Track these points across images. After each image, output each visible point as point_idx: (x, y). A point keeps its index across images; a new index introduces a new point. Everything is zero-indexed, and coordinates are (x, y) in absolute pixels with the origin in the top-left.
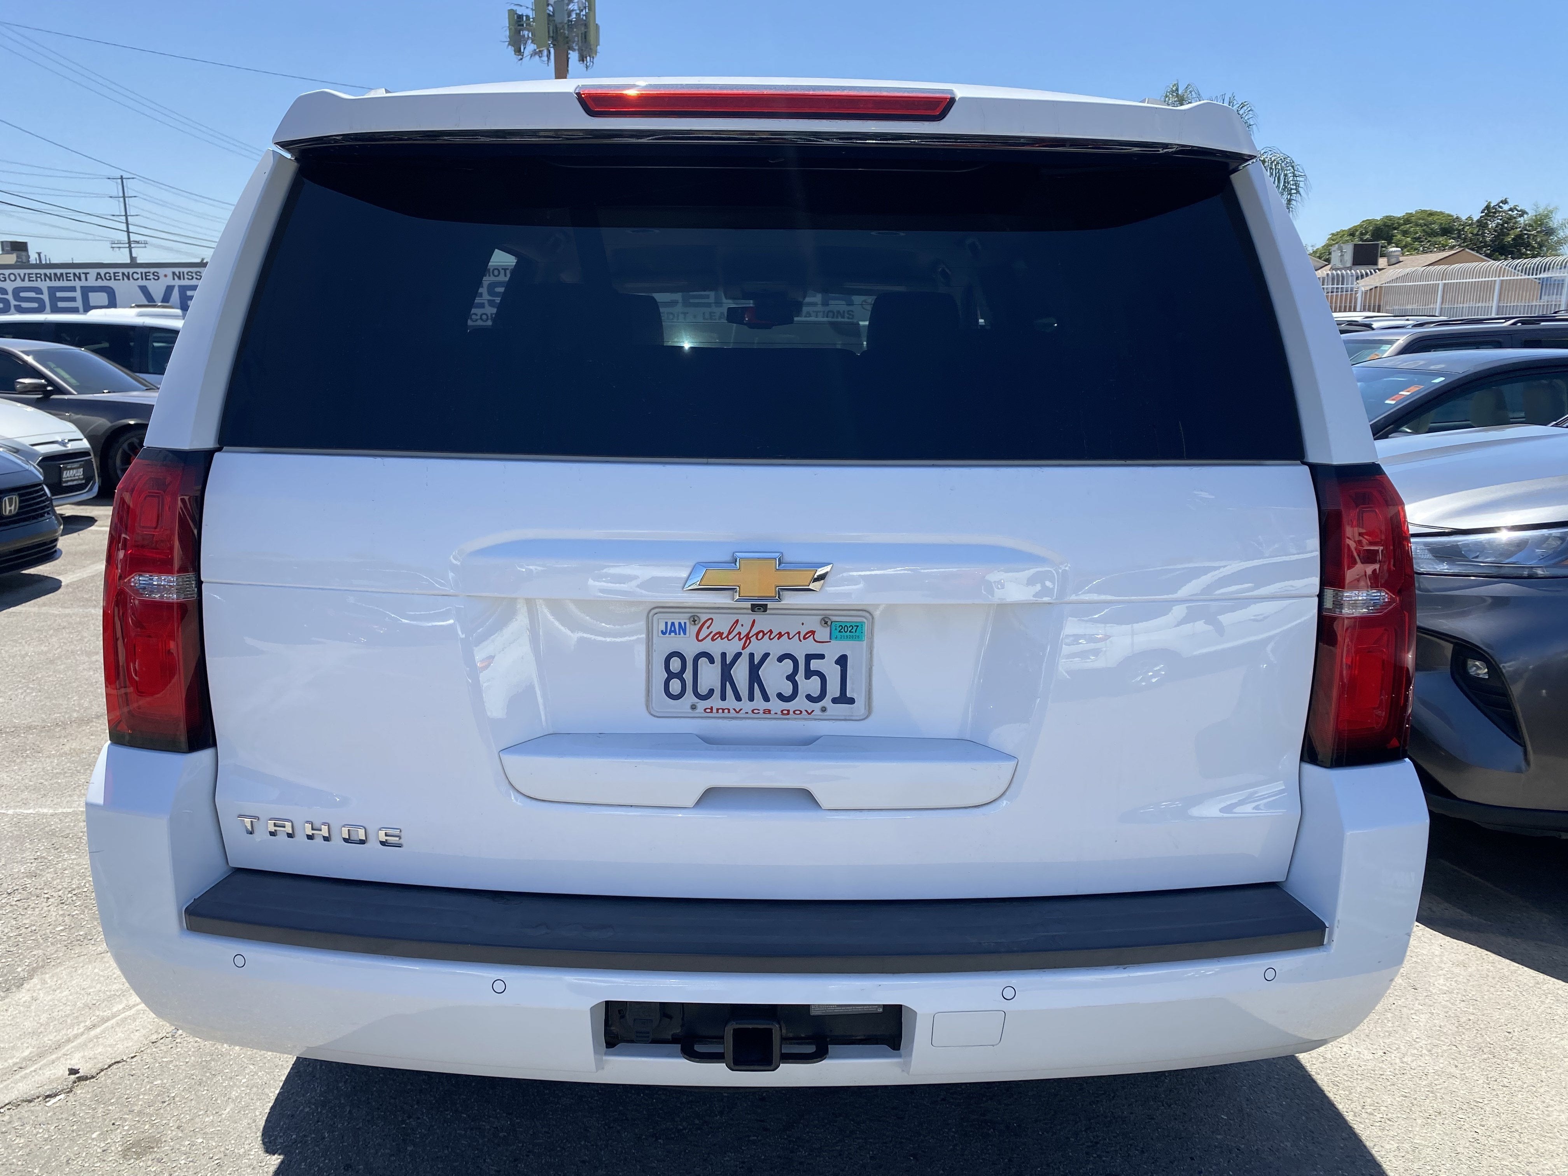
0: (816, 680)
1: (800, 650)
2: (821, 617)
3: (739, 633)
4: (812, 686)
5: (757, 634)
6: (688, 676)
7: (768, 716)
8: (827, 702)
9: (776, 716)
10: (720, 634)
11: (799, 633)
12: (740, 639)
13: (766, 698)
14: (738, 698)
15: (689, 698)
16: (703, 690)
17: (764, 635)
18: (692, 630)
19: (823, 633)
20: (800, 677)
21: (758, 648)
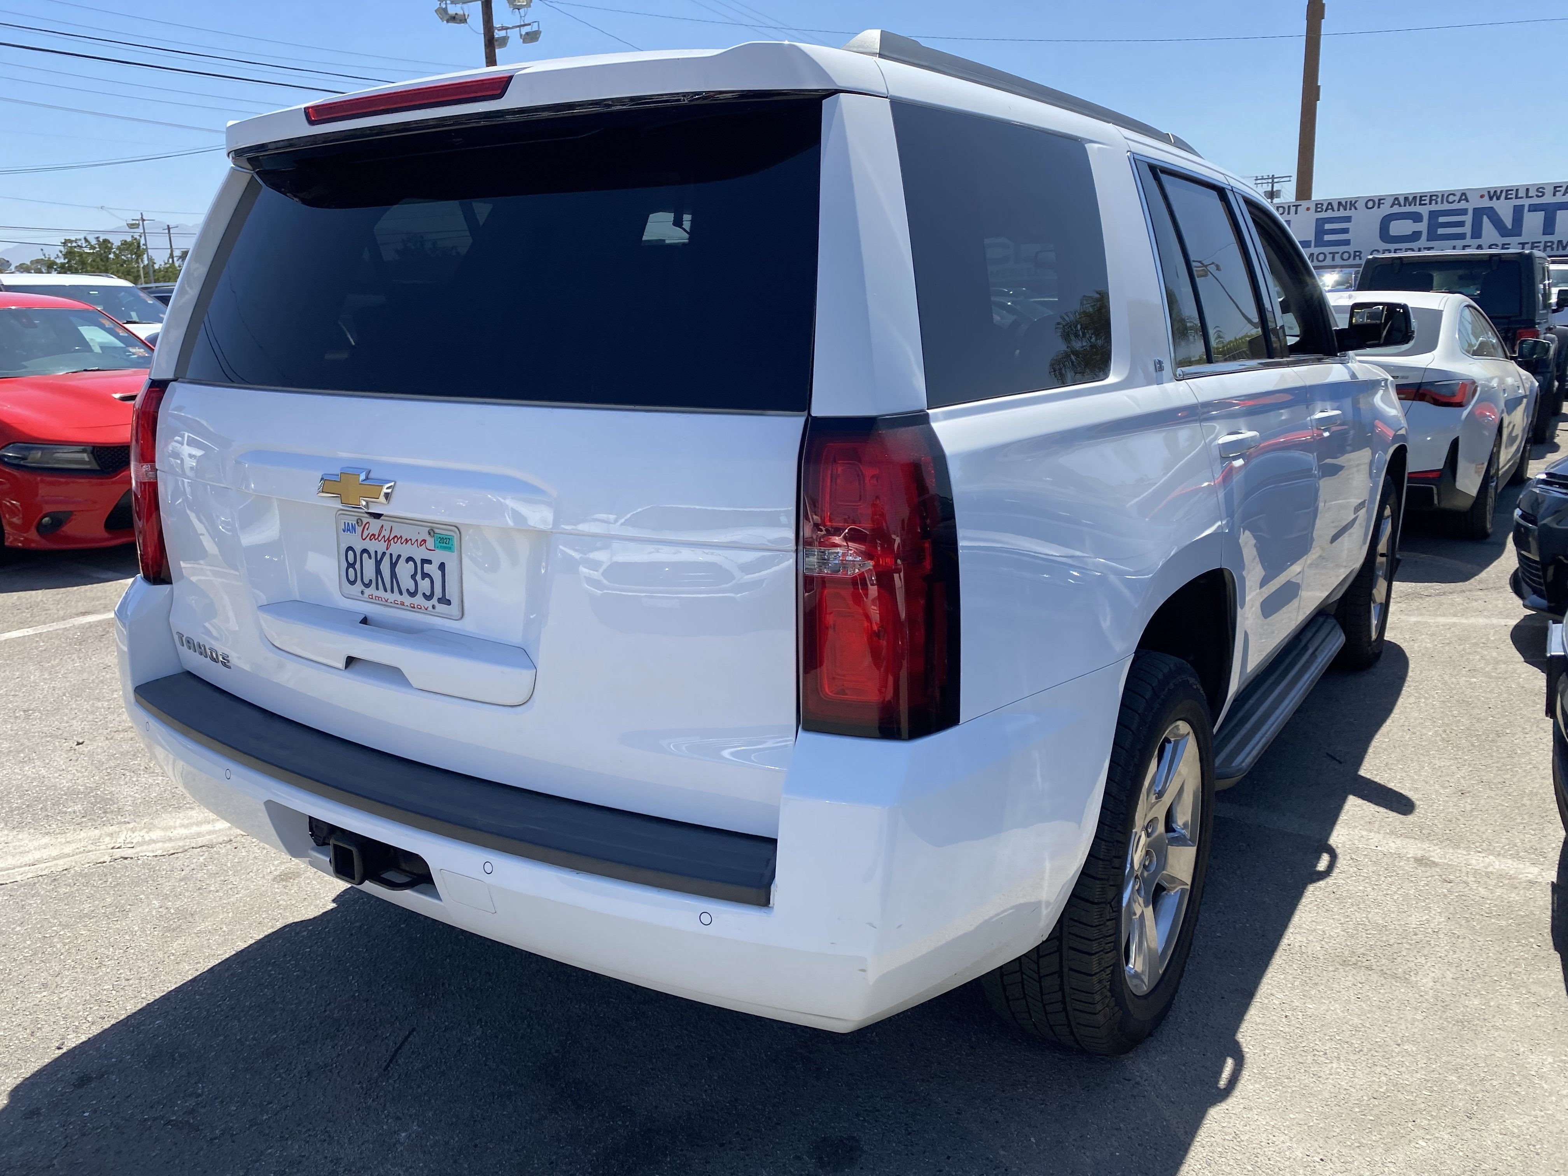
0: (427, 580)
1: (419, 554)
2: (428, 529)
3: (384, 536)
4: (424, 585)
5: (394, 538)
6: (358, 566)
7: (403, 607)
8: (434, 601)
9: (407, 608)
10: (374, 535)
11: (417, 540)
12: (385, 541)
13: (401, 593)
14: (386, 591)
15: (359, 586)
16: (366, 581)
17: (398, 539)
18: (359, 529)
19: (430, 543)
20: (419, 577)
21: (396, 549)
